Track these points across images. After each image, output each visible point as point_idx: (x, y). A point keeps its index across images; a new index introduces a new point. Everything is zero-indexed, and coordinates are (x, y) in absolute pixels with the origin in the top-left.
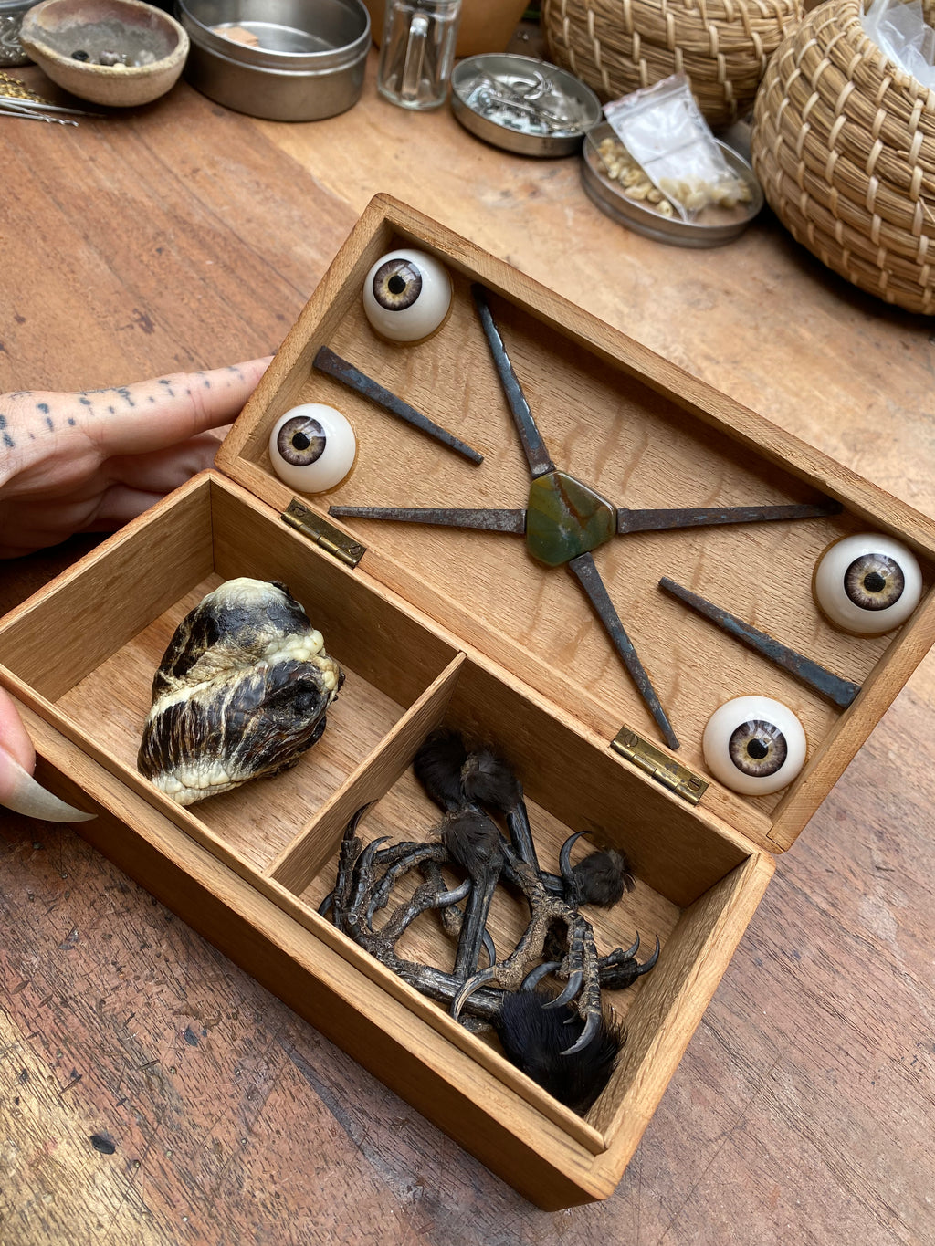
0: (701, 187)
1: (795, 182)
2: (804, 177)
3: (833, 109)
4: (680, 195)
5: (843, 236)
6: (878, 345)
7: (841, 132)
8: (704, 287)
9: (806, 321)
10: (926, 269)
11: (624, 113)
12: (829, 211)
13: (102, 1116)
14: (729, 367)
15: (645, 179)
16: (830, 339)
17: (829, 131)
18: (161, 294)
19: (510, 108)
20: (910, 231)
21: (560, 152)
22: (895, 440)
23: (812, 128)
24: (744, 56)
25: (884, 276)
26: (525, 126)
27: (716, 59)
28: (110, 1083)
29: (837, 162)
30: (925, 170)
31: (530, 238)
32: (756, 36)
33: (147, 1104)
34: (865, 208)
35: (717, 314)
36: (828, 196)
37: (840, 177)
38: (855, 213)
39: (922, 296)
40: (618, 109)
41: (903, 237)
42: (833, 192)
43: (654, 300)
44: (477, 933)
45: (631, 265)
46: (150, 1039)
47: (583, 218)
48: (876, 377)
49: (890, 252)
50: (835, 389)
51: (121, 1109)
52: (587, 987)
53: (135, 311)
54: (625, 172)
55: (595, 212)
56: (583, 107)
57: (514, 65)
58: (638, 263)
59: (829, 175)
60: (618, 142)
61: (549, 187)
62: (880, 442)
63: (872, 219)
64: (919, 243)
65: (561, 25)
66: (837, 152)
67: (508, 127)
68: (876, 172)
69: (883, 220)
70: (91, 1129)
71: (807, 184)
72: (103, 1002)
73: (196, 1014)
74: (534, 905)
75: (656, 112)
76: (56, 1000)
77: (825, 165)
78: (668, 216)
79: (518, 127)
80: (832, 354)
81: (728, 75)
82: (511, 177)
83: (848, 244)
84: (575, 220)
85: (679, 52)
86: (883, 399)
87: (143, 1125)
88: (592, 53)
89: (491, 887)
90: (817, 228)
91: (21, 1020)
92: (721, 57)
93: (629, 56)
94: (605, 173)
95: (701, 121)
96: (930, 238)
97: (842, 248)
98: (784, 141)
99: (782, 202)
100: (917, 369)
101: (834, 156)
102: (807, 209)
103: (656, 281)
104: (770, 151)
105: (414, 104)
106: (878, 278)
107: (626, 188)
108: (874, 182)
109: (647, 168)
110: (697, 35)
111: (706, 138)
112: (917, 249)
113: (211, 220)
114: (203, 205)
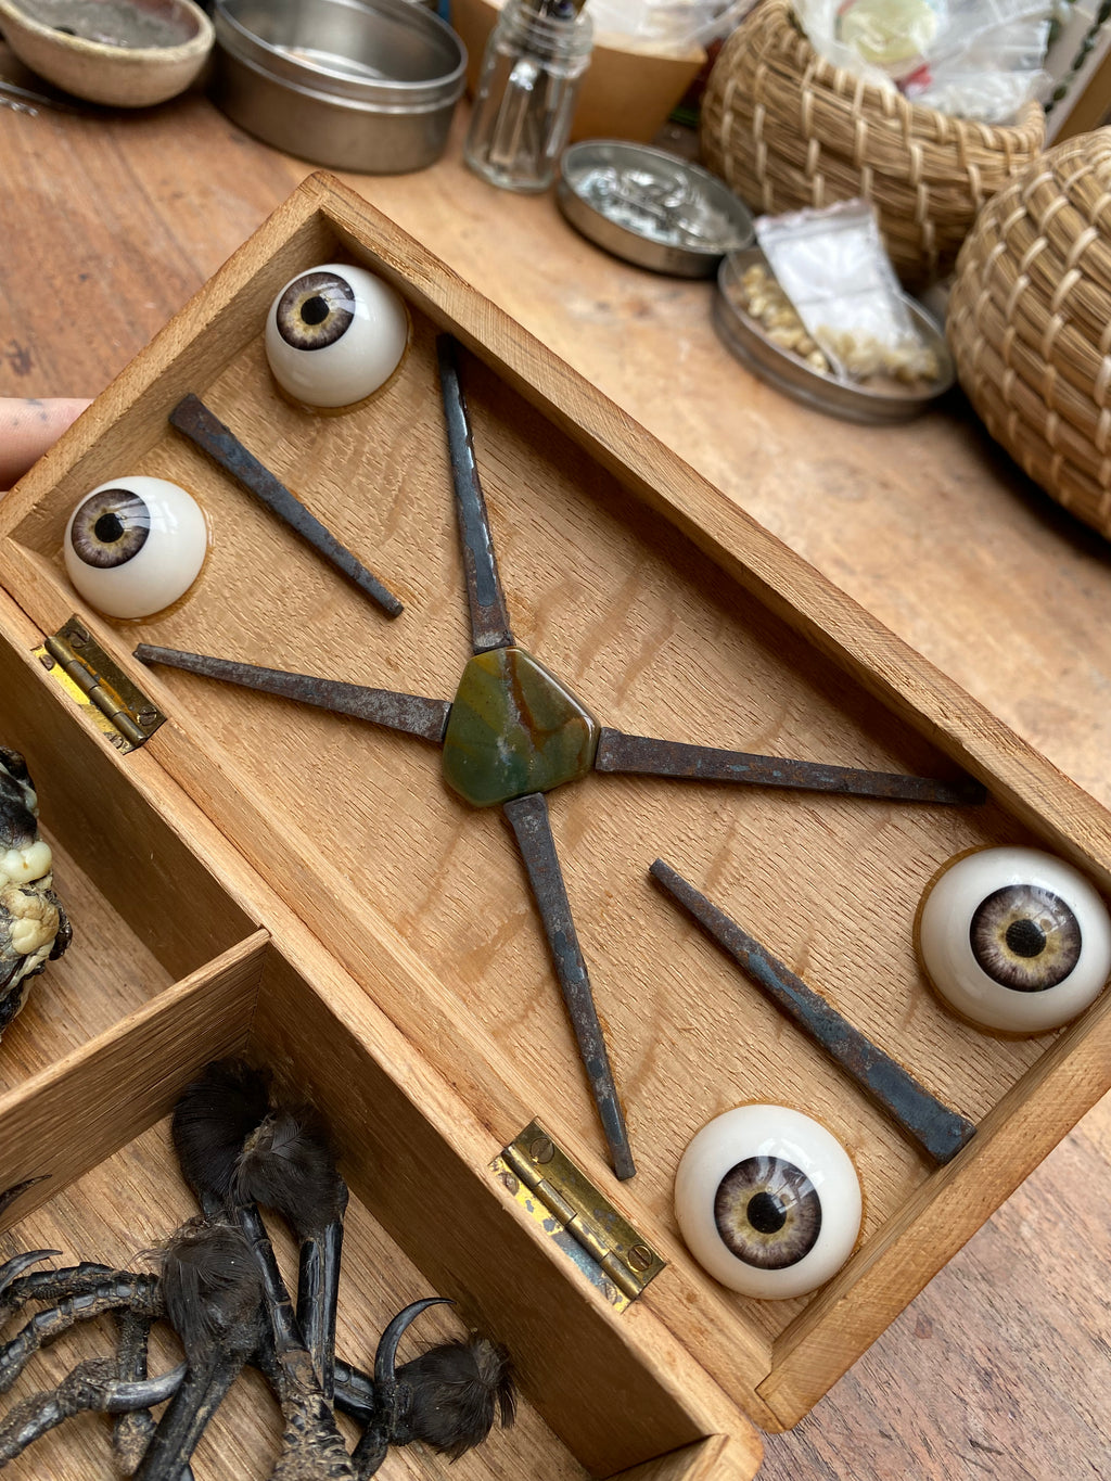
0: (871, 343)
1: (999, 354)
2: (1013, 349)
3: (1063, 259)
4: (841, 349)
5: (1057, 434)
6: (1087, 593)
7: (1071, 291)
8: (854, 471)
11: (780, 234)
12: (1041, 397)
14: (868, 581)
15: (797, 323)
17: (1054, 288)
19: (632, 207)
21: (689, 270)
22: (1096, 727)
23: (1033, 283)
24: (953, 192)
26: (648, 228)
27: (915, 189)
29: (1061, 331)
31: (622, 365)
32: (974, 171)
34: (1091, 398)
35: (865, 510)
36: (1041, 375)
37: (1063, 352)
38: (1077, 403)
40: (774, 228)
42: (1050, 371)
43: (778, 476)
45: (756, 426)
47: (703, 355)
48: (1078, 633)
50: (1018, 639)
54: (772, 311)
55: (721, 352)
56: (732, 225)
57: (653, 163)
58: (764, 423)
59: (1047, 344)
60: (770, 274)
61: (664, 310)
62: (1073, 724)
63: (1099, 416)
65: (719, 120)
66: (1063, 317)
67: (625, 226)
71: (1016, 358)
75: (827, 242)
77: (1043, 333)
78: (821, 372)
79: (638, 228)
80: (1020, 592)
81: (931, 214)
82: (616, 289)
83: (1063, 447)
84: (690, 356)
85: (867, 174)
86: (1085, 666)
88: (753, 158)
90: (1023, 420)
92: (923, 189)
93: (801, 167)
94: (745, 306)
95: (884, 264)
97: (1052, 450)
98: (991, 298)
99: (979, 381)
101: (1057, 322)
102: (1011, 391)
103: (785, 451)
104: (971, 312)
105: (504, 180)
106: (1099, 500)
107: (767, 329)
109: (801, 310)
110: (895, 153)
111: (889, 286)
113: (175, 257)
114: (170, 236)
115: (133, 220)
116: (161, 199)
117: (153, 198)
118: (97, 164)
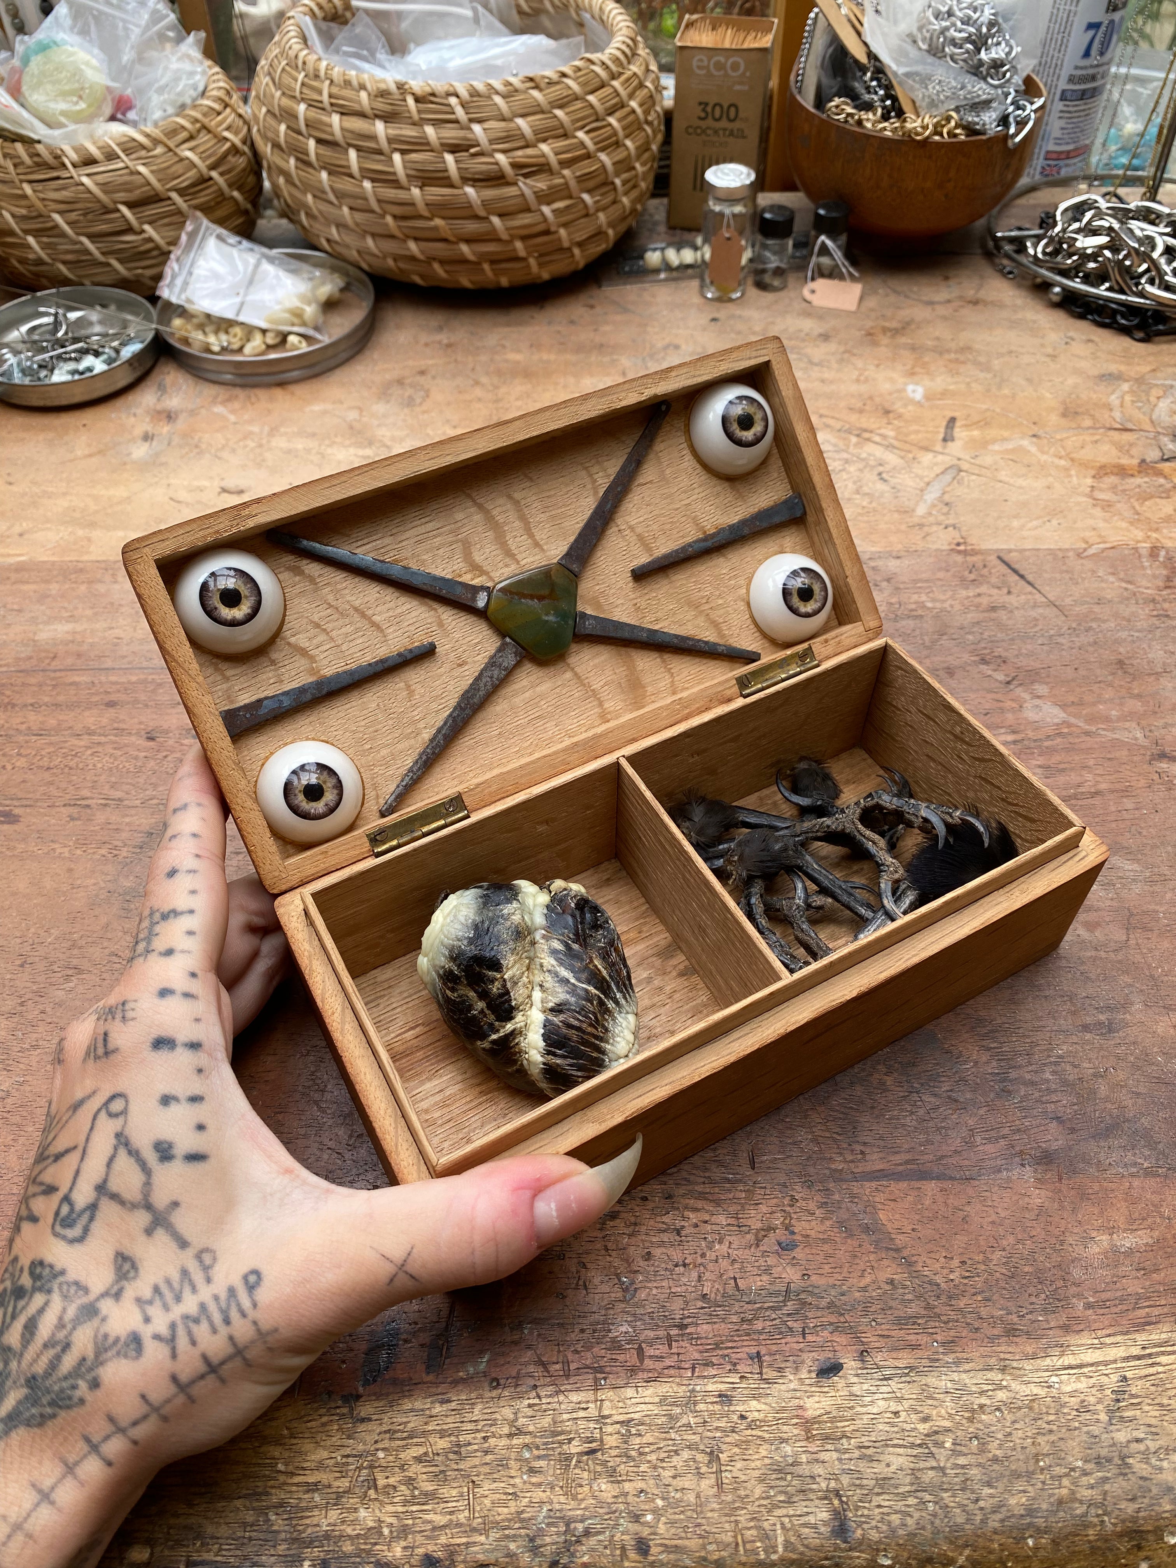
1: (392, 237)
2: (399, 227)
3: (380, 152)
4: (296, 320)
5: (474, 253)
6: (572, 322)
7: (405, 167)
8: (400, 382)
9: (504, 347)
10: (562, 232)
11: (178, 286)
12: (445, 240)
13: (805, 1356)
15: (250, 330)
16: (535, 346)
17: (394, 174)
20: (528, 210)
21: (148, 365)
23: (373, 180)
24: (232, 159)
25: (532, 261)
27: (211, 179)
28: (781, 1333)
29: (423, 195)
30: (504, 151)
32: (226, 134)
33: (819, 1314)
34: (476, 217)
35: (438, 396)
36: (436, 228)
37: (435, 205)
38: (471, 227)
39: (573, 256)
40: (171, 285)
41: (525, 219)
42: (438, 222)
43: (379, 426)
45: (325, 412)
46: (765, 1278)
47: (236, 405)
49: (524, 238)
51: (809, 1338)
54: (224, 337)
56: (113, 307)
59: (424, 211)
61: (174, 402)
63: (491, 222)
64: (543, 214)
65: (29, 247)
66: (416, 186)
67: (77, 377)
68: (465, 180)
69: (500, 216)
70: (810, 1372)
71: (406, 231)
72: (704, 1296)
73: (770, 1229)
75: (203, 264)
76: (674, 1332)
77: (413, 204)
78: (305, 348)
79: (89, 369)
80: (552, 357)
81: (230, 185)
82: (132, 420)
83: (483, 257)
84: (233, 412)
85: (174, 195)
87: (836, 1329)
88: (87, 252)
90: (442, 262)
91: (672, 1372)
92: (214, 174)
93: (130, 230)
94: (207, 350)
96: (548, 204)
97: (478, 263)
98: (351, 208)
99: (390, 262)
101: (416, 191)
102: (422, 252)
103: (360, 409)
104: (341, 226)
106: (528, 266)
107: (240, 350)
108: (470, 190)
109: (241, 319)
110: (178, 168)
111: (263, 255)
112: (545, 219)
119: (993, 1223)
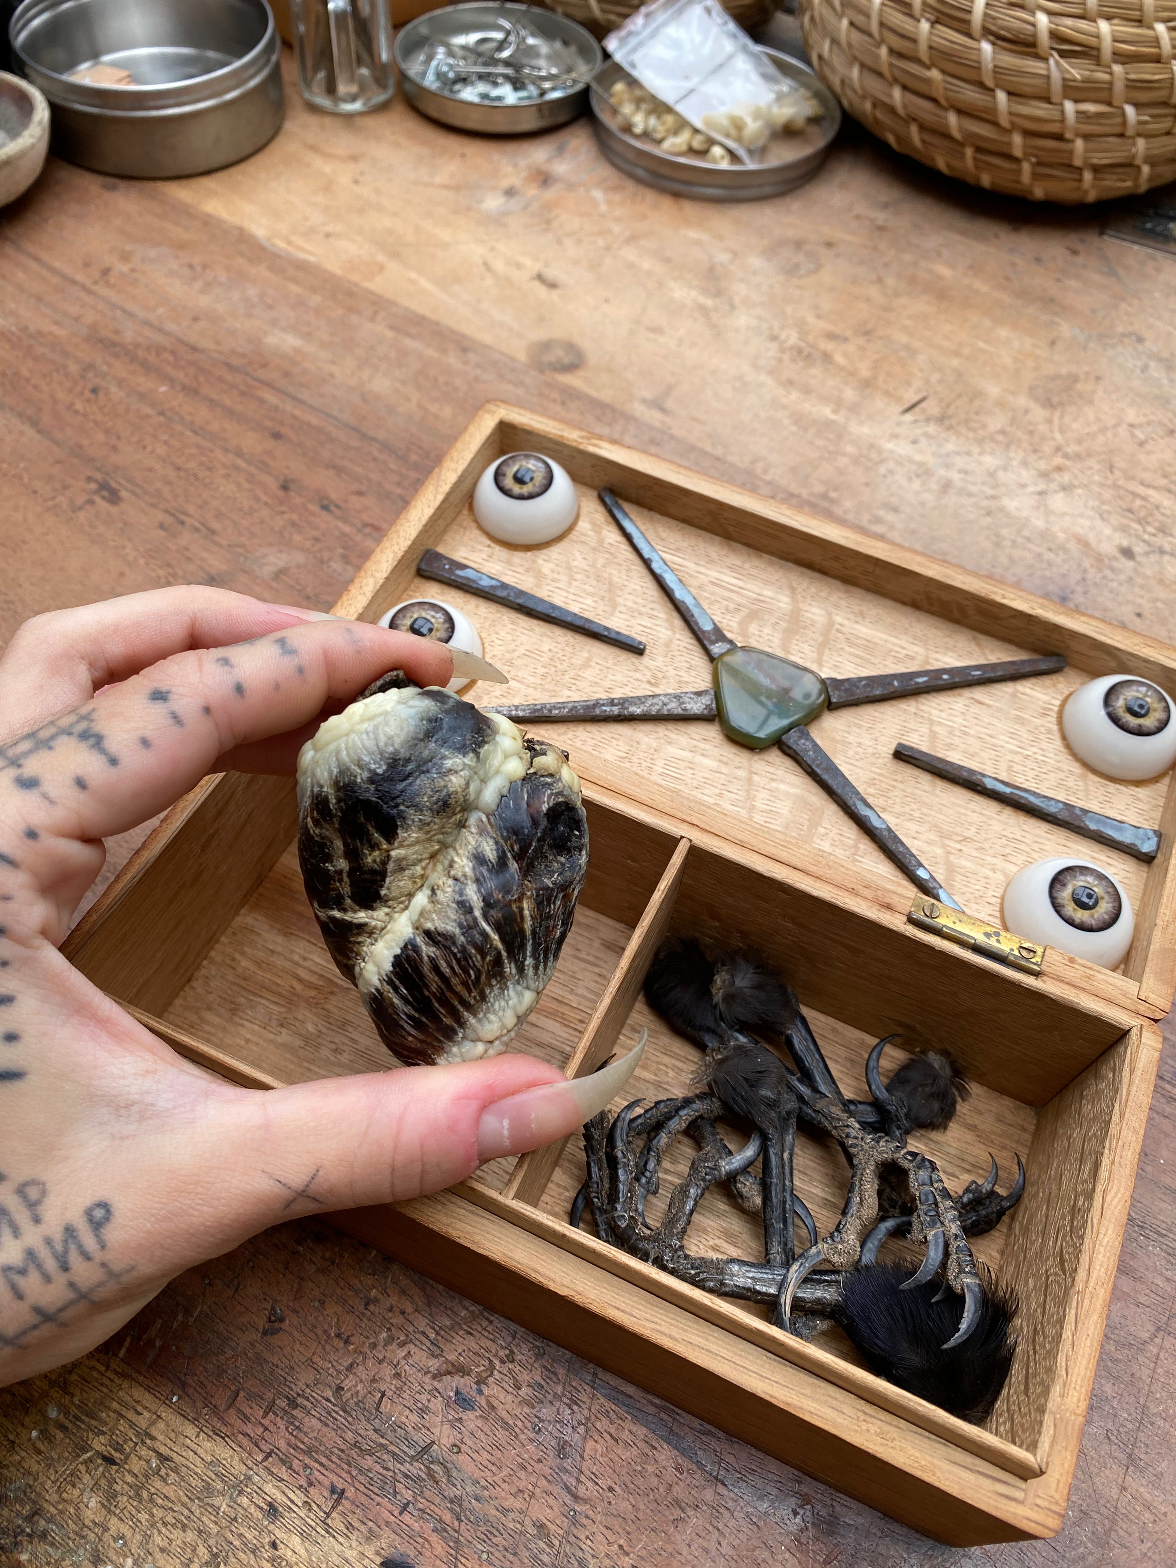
0: (757, 114)
1: (880, 74)
2: (891, 65)
4: (733, 132)
5: (961, 129)
6: (1038, 260)
8: (798, 245)
9: (939, 254)
10: (1079, 144)
11: (633, 42)
12: (934, 100)
13: (386, 1533)
14: (861, 341)
15: (682, 124)
16: (975, 268)
18: (114, 448)
19: (481, 77)
20: (1048, 100)
21: (562, 118)
22: (1098, 378)
25: (1026, 167)
26: (509, 95)
28: (382, 1488)
29: (931, 33)
30: (1050, 13)
31: (559, 242)
33: (437, 1500)
34: (981, 85)
35: (826, 276)
36: (928, 81)
37: (940, 51)
38: (970, 95)
39: (1080, 180)
40: (623, 41)
41: (1039, 110)
42: (935, 74)
43: (742, 280)
44: (785, 1202)
45: (698, 243)
46: (414, 1418)
47: (617, 197)
48: (1048, 302)
49: (1027, 133)
50: (1003, 332)
51: (406, 1517)
52: (952, 1249)
53: (89, 479)
54: (653, 121)
55: (630, 185)
56: (573, 49)
57: (469, 18)
58: (705, 237)
59: (923, 52)
60: (633, 83)
61: (561, 168)
62: (1079, 386)
63: (994, 97)
64: (1063, 112)
66: (928, 20)
67: (486, 102)
68: (987, 32)
69: (1010, 93)
70: (378, 1554)
71: (897, 73)
72: (340, 1388)
73: (461, 1370)
74: (853, 1150)
75: (672, 31)
76: (282, 1403)
77: (914, 41)
78: (725, 165)
79: (499, 98)
80: (984, 288)
82: (510, 169)
83: (971, 139)
84: (609, 203)
86: (1065, 329)
87: (441, 1529)
89: (789, 1138)
90: (922, 128)
91: (245, 1442)
94: (628, 128)
95: (732, 26)
96: (1076, 101)
97: (962, 145)
98: (852, 24)
99: (868, 106)
100: (1097, 278)
101: (925, 26)
102: (905, 106)
103: (735, 254)
104: (835, 42)
105: (357, 106)
106: (1019, 172)
107: (659, 142)
108: (986, 47)
109: (680, 108)
111: (744, 49)
112: (1063, 120)
113: (147, 332)
114: (131, 315)
115: (90, 317)
116: (96, 283)
117: (88, 283)
118: (21, 276)
119: (706, 1551)
